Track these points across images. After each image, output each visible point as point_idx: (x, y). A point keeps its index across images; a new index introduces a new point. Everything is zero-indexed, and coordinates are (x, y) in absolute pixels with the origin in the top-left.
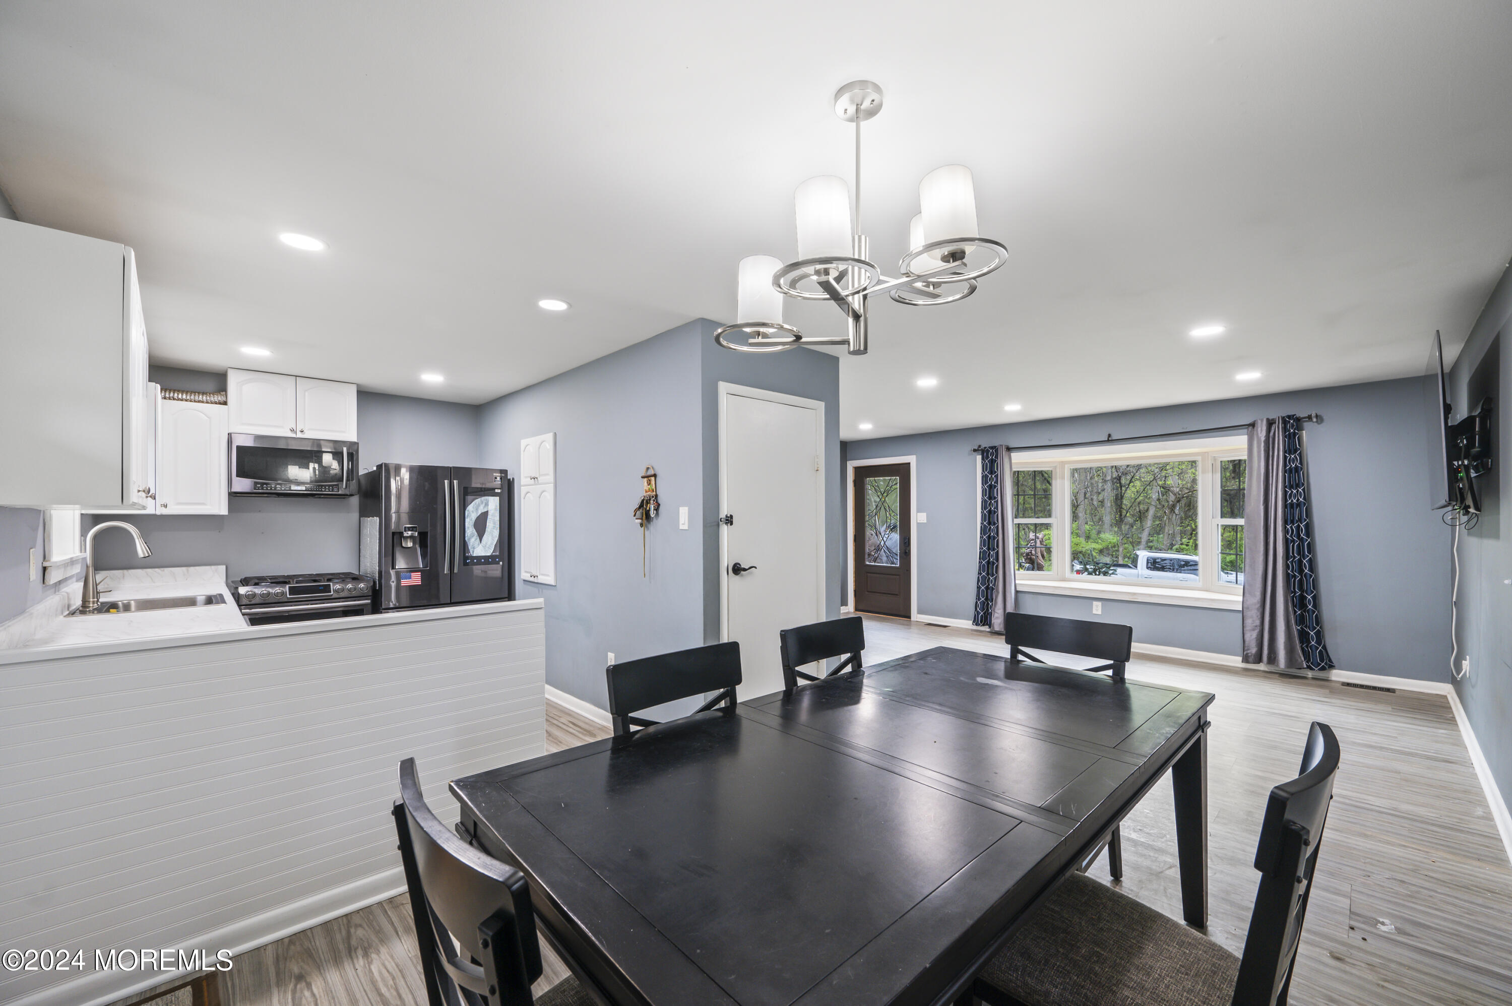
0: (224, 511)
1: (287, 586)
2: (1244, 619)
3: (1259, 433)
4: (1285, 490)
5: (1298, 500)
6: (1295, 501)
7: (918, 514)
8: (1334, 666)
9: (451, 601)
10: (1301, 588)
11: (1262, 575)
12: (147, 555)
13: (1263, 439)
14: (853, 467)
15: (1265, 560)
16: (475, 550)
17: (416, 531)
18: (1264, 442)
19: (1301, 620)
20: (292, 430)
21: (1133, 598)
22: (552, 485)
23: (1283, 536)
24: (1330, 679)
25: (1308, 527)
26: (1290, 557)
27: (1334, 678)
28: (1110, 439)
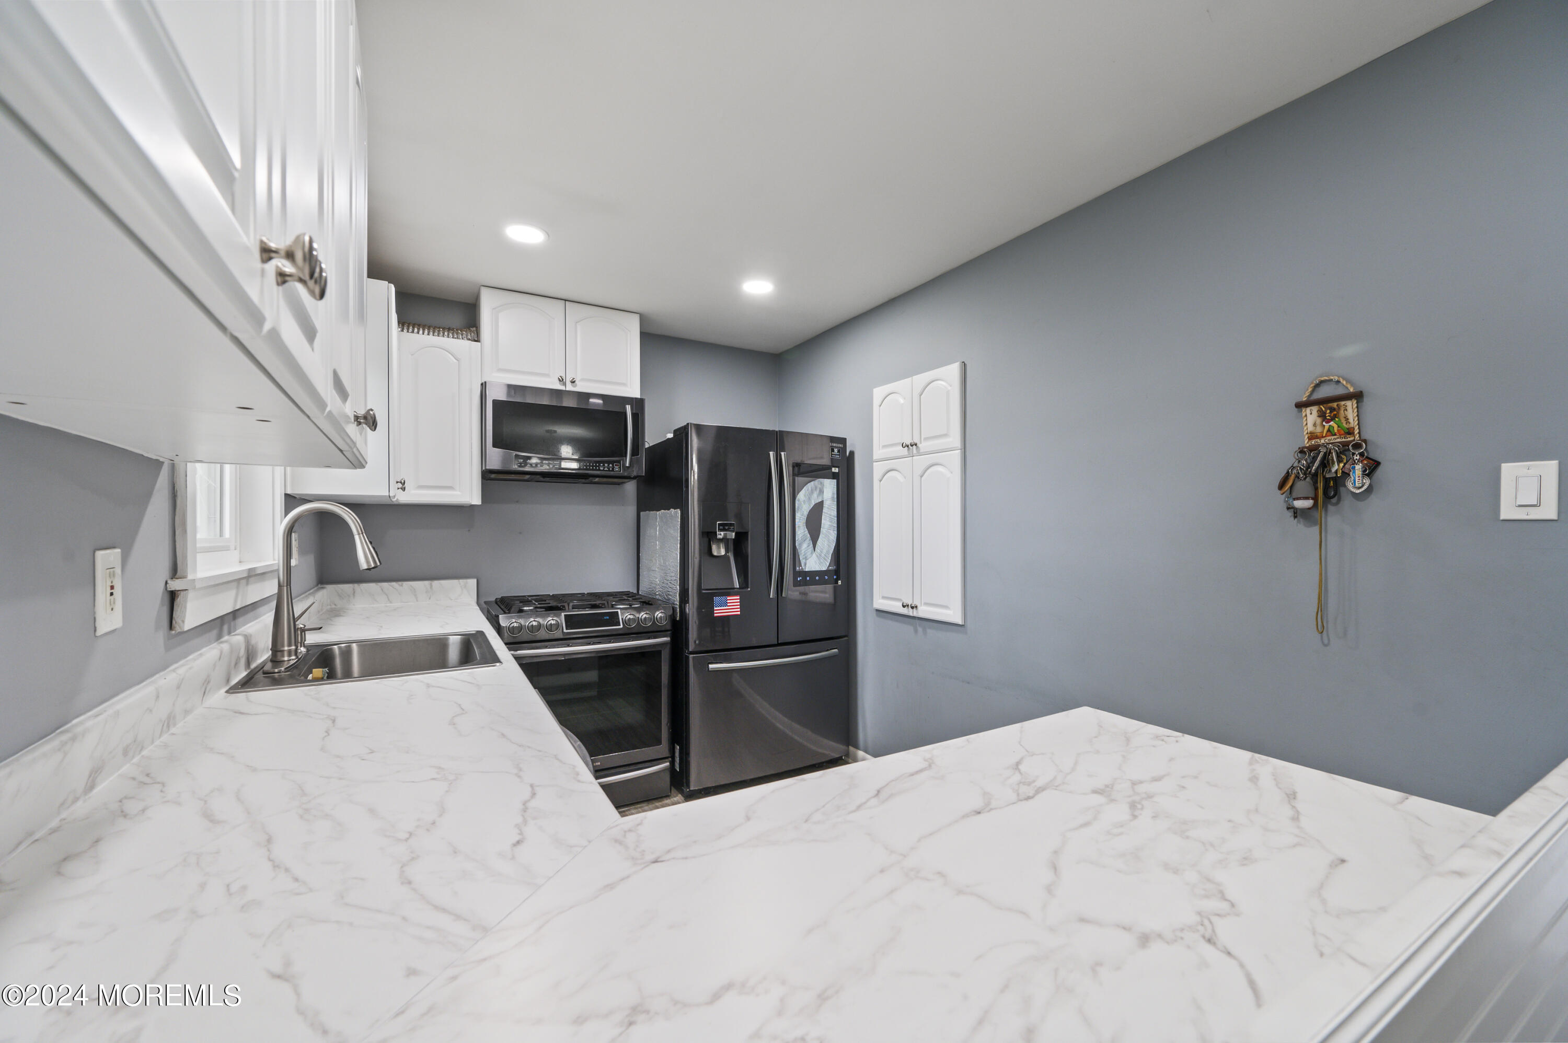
0: (476, 500)
1: (563, 614)
9: (778, 641)
12: (373, 566)
16: (808, 561)
17: (733, 531)
20: (561, 380)
22: (958, 453)
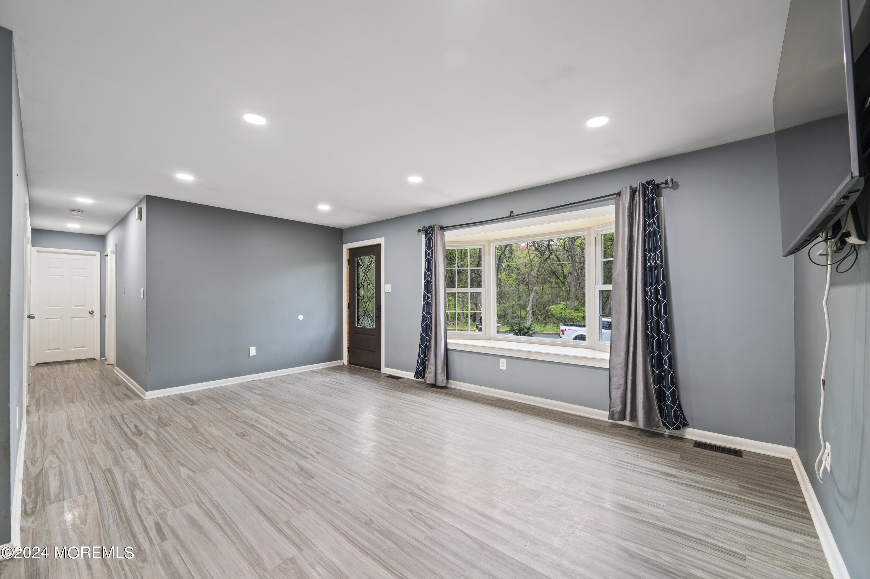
2: (611, 377)
3: (624, 200)
4: (645, 253)
5: (656, 262)
6: (653, 264)
7: (386, 285)
8: (688, 425)
10: (659, 348)
11: (626, 336)
13: (627, 205)
14: (347, 249)
15: (628, 322)
18: (628, 208)
19: (658, 379)
21: (528, 356)
23: (642, 297)
24: (684, 437)
25: (664, 288)
26: (649, 318)
27: (687, 436)
28: (511, 215)
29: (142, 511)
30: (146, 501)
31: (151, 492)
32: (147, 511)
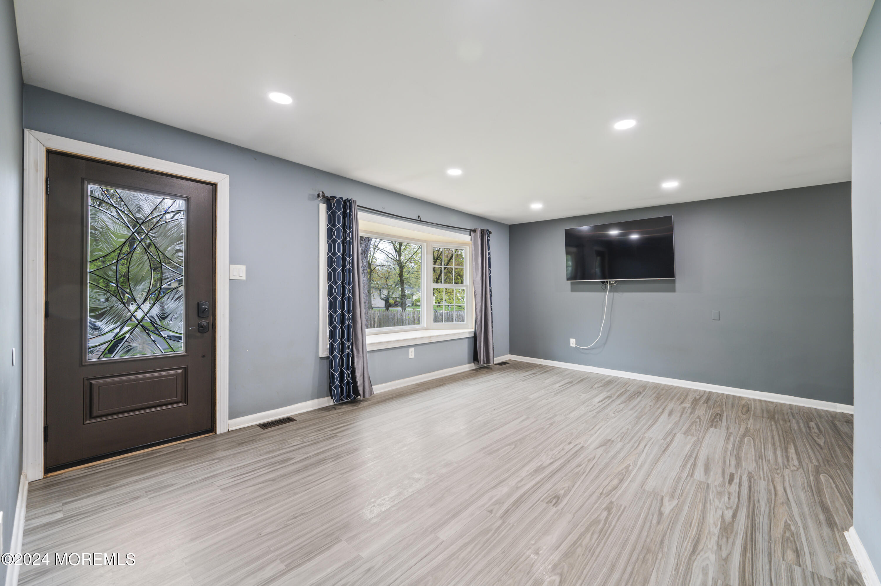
14: (47, 149)
28: (420, 220)
29: (734, 499)
30: (726, 505)
31: (716, 509)
32: (731, 496)
